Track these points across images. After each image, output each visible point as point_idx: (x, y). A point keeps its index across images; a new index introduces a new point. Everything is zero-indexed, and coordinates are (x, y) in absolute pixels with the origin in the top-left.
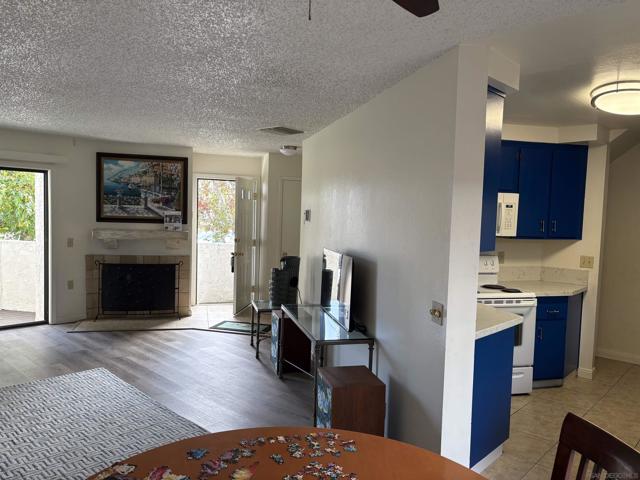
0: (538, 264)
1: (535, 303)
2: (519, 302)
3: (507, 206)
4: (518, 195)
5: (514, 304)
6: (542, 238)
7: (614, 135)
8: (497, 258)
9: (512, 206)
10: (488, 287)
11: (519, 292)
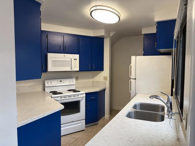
0: (91, 80)
1: (84, 95)
2: (78, 96)
3: (74, 59)
4: (79, 55)
5: (76, 97)
6: (90, 71)
7: (112, 34)
8: (75, 79)
9: (76, 59)
10: (69, 90)
11: (79, 91)
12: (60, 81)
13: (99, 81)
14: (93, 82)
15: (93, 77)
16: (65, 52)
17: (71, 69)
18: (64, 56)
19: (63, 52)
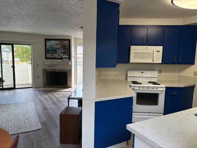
2: (157, 88)
3: (157, 51)
4: (162, 47)
5: (155, 89)
6: (175, 64)
8: (157, 71)
9: (159, 51)
10: (150, 82)
11: (159, 84)
12: (142, 73)
13: (187, 77)
14: (180, 77)
15: (180, 71)
16: (148, 44)
17: (153, 61)
18: (147, 48)
19: (146, 44)
